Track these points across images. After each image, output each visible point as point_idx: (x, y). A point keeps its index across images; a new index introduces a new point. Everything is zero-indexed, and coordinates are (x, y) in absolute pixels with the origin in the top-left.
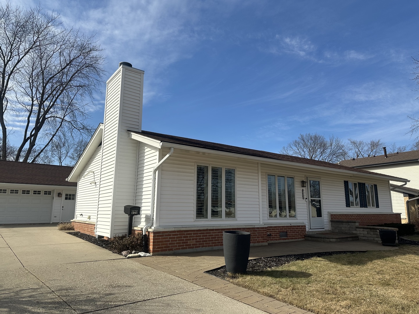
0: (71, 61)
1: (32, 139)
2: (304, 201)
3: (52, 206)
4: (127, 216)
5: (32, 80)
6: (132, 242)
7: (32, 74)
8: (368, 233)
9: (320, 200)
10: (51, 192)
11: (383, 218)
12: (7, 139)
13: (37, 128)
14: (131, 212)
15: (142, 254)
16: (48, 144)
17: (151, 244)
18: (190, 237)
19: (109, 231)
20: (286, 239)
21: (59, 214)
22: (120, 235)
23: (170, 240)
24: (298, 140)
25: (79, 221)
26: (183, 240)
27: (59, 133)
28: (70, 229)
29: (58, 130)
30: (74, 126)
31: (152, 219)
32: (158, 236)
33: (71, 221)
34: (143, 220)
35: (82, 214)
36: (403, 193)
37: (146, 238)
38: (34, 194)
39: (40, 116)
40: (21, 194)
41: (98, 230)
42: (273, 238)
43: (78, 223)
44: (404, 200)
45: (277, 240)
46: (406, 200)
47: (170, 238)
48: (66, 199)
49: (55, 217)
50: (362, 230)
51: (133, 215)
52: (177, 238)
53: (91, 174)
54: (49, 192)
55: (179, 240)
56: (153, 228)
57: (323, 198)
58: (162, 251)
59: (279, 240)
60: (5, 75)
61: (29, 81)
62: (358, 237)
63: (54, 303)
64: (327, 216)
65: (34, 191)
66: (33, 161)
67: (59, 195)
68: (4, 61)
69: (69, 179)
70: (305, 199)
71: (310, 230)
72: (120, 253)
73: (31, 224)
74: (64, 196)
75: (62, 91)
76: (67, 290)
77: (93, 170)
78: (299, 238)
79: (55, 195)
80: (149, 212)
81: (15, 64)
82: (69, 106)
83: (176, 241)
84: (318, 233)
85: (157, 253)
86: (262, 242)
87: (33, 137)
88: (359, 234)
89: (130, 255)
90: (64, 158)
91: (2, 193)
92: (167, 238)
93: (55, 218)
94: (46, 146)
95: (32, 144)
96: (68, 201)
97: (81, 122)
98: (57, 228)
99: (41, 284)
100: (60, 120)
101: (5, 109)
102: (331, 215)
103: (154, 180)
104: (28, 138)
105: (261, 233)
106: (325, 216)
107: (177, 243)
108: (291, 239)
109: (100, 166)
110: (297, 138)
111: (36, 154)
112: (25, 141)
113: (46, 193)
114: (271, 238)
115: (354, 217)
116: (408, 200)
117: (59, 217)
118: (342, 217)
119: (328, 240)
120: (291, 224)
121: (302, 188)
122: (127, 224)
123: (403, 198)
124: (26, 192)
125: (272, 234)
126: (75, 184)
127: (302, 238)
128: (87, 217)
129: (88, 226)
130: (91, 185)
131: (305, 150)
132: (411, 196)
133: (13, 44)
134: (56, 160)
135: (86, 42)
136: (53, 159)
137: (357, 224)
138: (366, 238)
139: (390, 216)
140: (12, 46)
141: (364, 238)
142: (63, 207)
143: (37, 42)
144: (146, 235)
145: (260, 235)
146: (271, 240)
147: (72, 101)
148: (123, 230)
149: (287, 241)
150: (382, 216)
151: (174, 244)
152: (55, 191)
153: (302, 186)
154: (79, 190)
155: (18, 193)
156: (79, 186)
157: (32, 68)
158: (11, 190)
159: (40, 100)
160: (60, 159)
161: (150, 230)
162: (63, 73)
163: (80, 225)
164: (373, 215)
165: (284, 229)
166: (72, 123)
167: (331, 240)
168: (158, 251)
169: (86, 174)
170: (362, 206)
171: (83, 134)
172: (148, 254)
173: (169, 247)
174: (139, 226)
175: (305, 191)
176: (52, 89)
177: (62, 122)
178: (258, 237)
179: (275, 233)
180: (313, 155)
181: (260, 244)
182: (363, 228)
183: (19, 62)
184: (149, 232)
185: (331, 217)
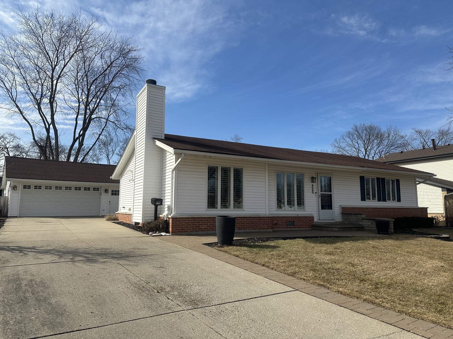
0: (112, 63)
1: (81, 139)
2: (314, 195)
3: (100, 201)
4: (153, 206)
5: (78, 82)
6: (156, 226)
7: (77, 76)
8: (371, 223)
9: (331, 194)
10: (99, 188)
11: (404, 211)
12: (59, 140)
13: (85, 129)
14: (155, 203)
15: (163, 234)
16: (95, 143)
17: (171, 227)
18: (202, 222)
19: (141, 218)
20: (292, 228)
21: (107, 208)
22: (149, 221)
23: (186, 224)
24: (351, 130)
25: (122, 213)
26: (196, 225)
27: (104, 133)
28: (115, 220)
29: (103, 130)
30: (118, 126)
31: (171, 209)
32: (175, 221)
33: (116, 213)
34: (166, 209)
35: (124, 207)
36: (442, 187)
37: (166, 223)
38: (84, 190)
39: (87, 116)
40: (74, 190)
41: (134, 218)
42: (279, 226)
43: (121, 215)
44: (442, 194)
45: (283, 228)
46: (444, 195)
47: (185, 223)
48: (112, 194)
49: (104, 210)
50: (367, 221)
51: (157, 205)
52: (191, 223)
53: (130, 172)
54: (97, 188)
55: (193, 225)
56: (172, 215)
57: (335, 192)
58: (178, 232)
59: (285, 228)
60: (54, 80)
61: (75, 83)
62: (363, 227)
63: (98, 254)
64: (338, 208)
65: (85, 188)
66: (83, 160)
67: (106, 191)
68: (52, 66)
69: (113, 177)
70: (315, 193)
71: (319, 221)
72: (148, 234)
73: (83, 216)
74: (110, 192)
75: (105, 92)
76: (106, 249)
77: (132, 170)
78: (306, 227)
79: (103, 191)
80: (169, 203)
81: (62, 68)
82: (112, 106)
83: (191, 225)
84: (328, 223)
85: (175, 234)
86: (266, 229)
87: (81, 137)
88: (364, 225)
89: (154, 234)
90: (111, 155)
91: (58, 190)
92: (183, 223)
93: (103, 212)
94: (93, 145)
95: (81, 144)
96: (114, 196)
97: (125, 122)
98: (105, 219)
99: (90, 246)
100: (105, 120)
101: (55, 111)
102: (342, 208)
103: (172, 178)
104: (77, 138)
105: (266, 221)
106: (336, 208)
107: (191, 227)
108: (298, 227)
109: (134, 167)
110: (350, 129)
111: (85, 152)
112: (75, 141)
113: (94, 189)
114: (278, 226)
115: (368, 210)
116: (446, 195)
117: (107, 210)
118: (355, 210)
119: (331, 229)
120: (298, 215)
121: (312, 184)
122: (153, 212)
123: (442, 193)
124: (78, 189)
125: (279, 223)
126: (118, 182)
127: (309, 227)
128: (128, 209)
129: (129, 216)
130: (130, 182)
131: (359, 142)
132: (449, 190)
133: (59, 49)
134: (104, 158)
135: (124, 44)
136: (101, 156)
137: (363, 216)
138: (370, 228)
139: (412, 210)
140: (58, 51)
141: (368, 228)
142: (110, 202)
143: (80, 46)
144: (167, 220)
145: (265, 223)
146: (278, 228)
147: (114, 102)
148: (151, 217)
149: (293, 229)
150: (403, 210)
151: (189, 227)
152: (102, 187)
153: (312, 182)
154: (121, 186)
155: (71, 189)
156: (122, 183)
157: (77, 70)
158: (66, 187)
159: (86, 101)
160: (108, 156)
161: (170, 216)
162: (105, 75)
163: (123, 216)
164: (392, 208)
165: (291, 219)
166: (115, 124)
167: (334, 229)
168: (176, 232)
169: (126, 172)
170: (379, 200)
171: (126, 133)
172: (168, 234)
173: (185, 229)
174: (163, 214)
175: (314, 186)
176: (96, 90)
177: (107, 122)
178: (263, 225)
179: (282, 223)
180: (368, 147)
181: (265, 230)
182: (368, 219)
183: (65, 66)
184: (169, 218)
185: (342, 210)
